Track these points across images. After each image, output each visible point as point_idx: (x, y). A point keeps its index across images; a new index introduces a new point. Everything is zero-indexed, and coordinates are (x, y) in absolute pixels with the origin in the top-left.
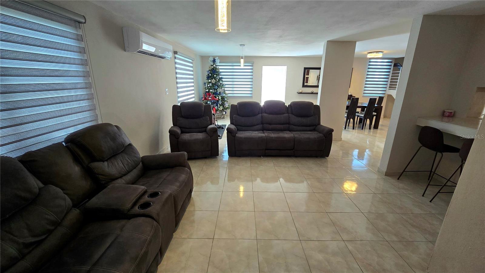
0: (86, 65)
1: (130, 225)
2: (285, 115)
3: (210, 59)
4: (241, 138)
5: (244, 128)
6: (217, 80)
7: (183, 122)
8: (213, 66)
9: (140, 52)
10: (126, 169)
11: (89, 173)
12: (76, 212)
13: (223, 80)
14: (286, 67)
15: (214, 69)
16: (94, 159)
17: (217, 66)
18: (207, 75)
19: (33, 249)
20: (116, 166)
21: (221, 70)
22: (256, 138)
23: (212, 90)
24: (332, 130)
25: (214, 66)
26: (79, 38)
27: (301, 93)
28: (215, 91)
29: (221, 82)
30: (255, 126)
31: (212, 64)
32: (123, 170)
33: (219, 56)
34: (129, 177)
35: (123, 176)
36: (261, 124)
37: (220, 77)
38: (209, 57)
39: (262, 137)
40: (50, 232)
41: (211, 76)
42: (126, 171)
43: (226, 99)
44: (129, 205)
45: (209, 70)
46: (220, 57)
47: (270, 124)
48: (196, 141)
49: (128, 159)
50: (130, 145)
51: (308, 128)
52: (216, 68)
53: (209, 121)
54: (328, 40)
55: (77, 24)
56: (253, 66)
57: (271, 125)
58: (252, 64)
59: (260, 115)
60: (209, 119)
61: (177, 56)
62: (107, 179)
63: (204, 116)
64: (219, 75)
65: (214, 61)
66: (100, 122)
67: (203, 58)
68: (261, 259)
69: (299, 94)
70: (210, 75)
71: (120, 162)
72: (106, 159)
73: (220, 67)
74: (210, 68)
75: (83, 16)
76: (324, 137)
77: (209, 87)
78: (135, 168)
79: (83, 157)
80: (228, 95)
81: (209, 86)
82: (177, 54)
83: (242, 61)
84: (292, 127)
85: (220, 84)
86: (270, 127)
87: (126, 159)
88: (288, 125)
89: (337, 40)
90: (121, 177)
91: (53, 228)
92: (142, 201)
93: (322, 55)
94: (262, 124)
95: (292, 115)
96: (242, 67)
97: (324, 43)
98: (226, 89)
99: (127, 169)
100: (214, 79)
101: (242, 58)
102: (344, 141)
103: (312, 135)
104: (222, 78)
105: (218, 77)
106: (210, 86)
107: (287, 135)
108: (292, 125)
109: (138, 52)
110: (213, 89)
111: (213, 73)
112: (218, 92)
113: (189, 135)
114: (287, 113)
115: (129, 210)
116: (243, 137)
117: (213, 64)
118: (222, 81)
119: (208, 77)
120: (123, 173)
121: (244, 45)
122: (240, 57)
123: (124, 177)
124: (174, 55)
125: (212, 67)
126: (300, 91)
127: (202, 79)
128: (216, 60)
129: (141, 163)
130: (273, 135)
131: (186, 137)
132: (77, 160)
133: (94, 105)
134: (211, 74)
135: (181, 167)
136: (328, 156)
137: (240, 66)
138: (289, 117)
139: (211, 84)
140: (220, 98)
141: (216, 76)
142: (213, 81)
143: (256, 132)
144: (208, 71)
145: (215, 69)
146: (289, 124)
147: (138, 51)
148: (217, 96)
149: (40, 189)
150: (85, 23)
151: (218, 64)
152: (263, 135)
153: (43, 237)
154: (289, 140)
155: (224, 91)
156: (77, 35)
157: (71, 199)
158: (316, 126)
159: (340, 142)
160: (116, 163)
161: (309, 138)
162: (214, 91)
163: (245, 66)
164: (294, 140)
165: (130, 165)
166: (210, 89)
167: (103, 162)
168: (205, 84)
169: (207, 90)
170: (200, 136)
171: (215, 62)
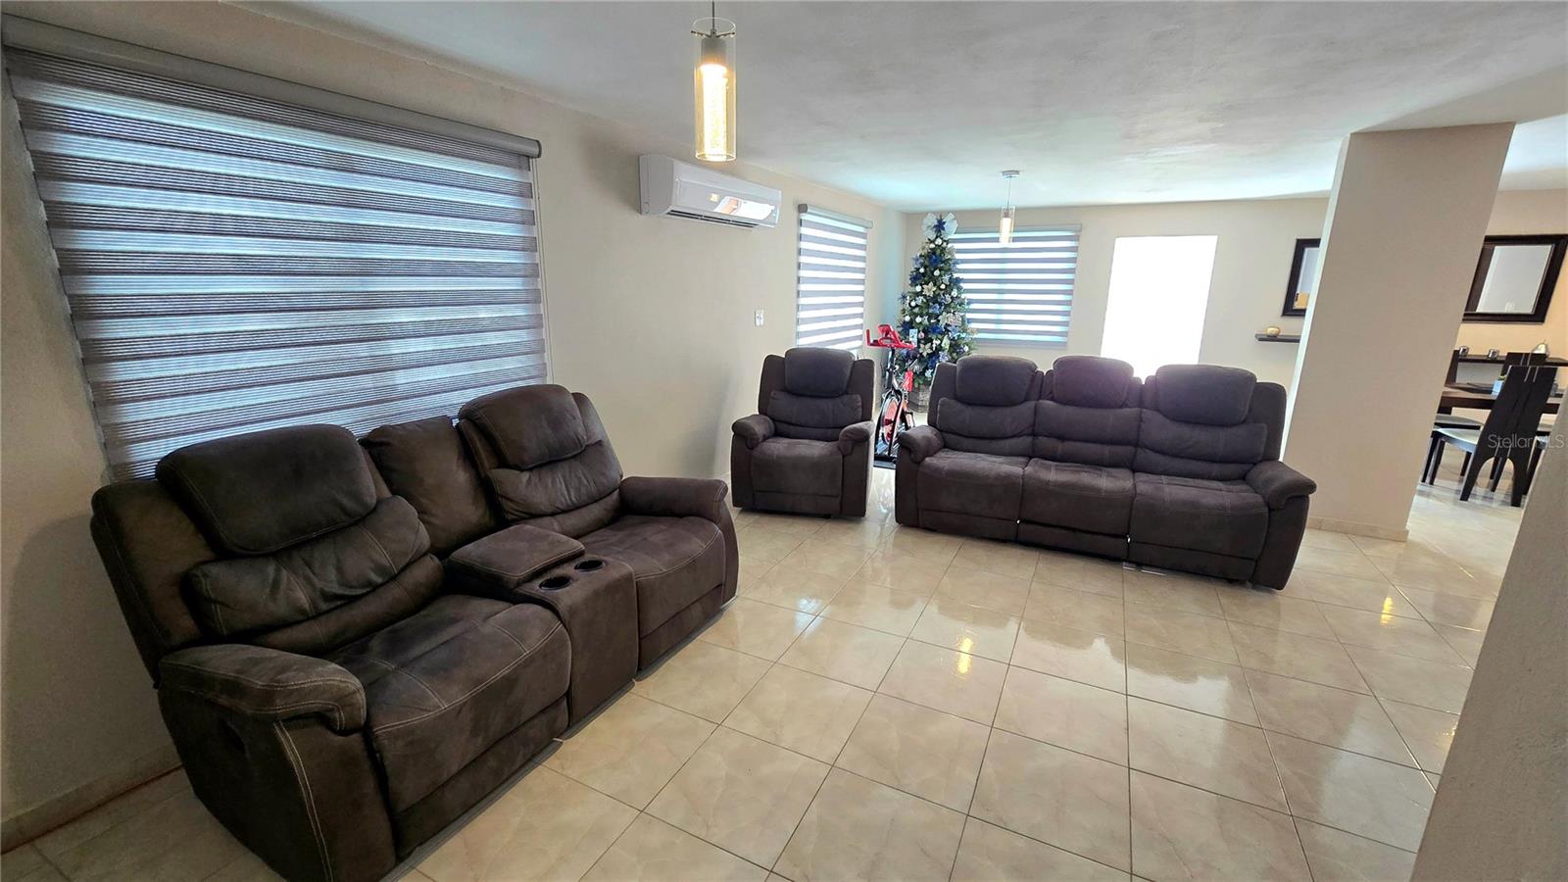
0: (531, 251)
1: (506, 612)
2: (1126, 411)
3: (925, 221)
4: (937, 470)
5: (966, 442)
6: (943, 287)
7: (785, 404)
8: (933, 242)
9: (674, 213)
10: (571, 499)
11: (486, 490)
12: (431, 564)
13: (964, 286)
14: (1214, 239)
15: (934, 253)
16: (503, 463)
17: (947, 242)
18: (913, 269)
19: (337, 608)
20: (546, 487)
21: (958, 256)
22: (988, 477)
23: (921, 317)
24: (1311, 487)
25: (939, 241)
26: (525, 192)
27: (1273, 338)
28: (932, 321)
29: (955, 293)
30: (1006, 438)
31: (932, 236)
32: (563, 500)
33: (954, 212)
34: (575, 520)
35: (559, 513)
36: (1029, 435)
37: (955, 275)
38: (925, 214)
39: (1008, 477)
40: (375, 588)
41: (923, 275)
42: (569, 502)
43: (966, 349)
44: (522, 572)
45: (921, 256)
46: (960, 214)
47: (1062, 438)
48: (799, 464)
49: (581, 476)
50: (600, 445)
51: (1216, 469)
52: (943, 249)
53: (860, 409)
54: (1352, 131)
55: (523, 158)
56: (1078, 240)
57: (1066, 443)
58: (1075, 231)
59: (1031, 404)
60: (860, 404)
61: (805, 217)
62: (517, 511)
63: (847, 394)
64: (949, 270)
65: (940, 227)
66: (549, 382)
67: (911, 217)
68: (812, 816)
69: (1261, 340)
70: (922, 270)
71: (559, 478)
72: (530, 466)
73: (957, 246)
74: (923, 248)
75: (538, 141)
76: (1266, 510)
77: (914, 308)
78: (596, 501)
79: (483, 455)
80: (976, 336)
81: (913, 304)
82: (806, 212)
83: (1006, 224)
84: (1144, 456)
85: (952, 298)
86: (1061, 447)
87: (576, 476)
88: (1130, 449)
89: (1395, 127)
90: (553, 514)
91: (379, 580)
92: (558, 572)
93: (1330, 191)
94: (1034, 434)
95: (1155, 413)
96: (1004, 243)
97: (1340, 143)
98: (969, 316)
99: (574, 499)
100: (931, 284)
101: (1006, 215)
102: (1414, 545)
103: (1215, 495)
104: (958, 280)
105: (946, 278)
106: (917, 306)
107: (1107, 482)
108: (1148, 451)
109: (669, 213)
110: (927, 314)
111: (933, 265)
112: (942, 324)
113: (789, 443)
114: (1139, 407)
115: (519, 584)
116: (946, 468)
117: (937, 237)
118: (959, 289)
119: (916, 278)
120: (560, 507)
121: (1017, 172)
122: (999, 210)
123: (560, 517)
124: (799, 216)
125: (932, 246)
126: (1271, 331)
127: (898, 281)
128: (944, 223)
129: (616, 493)
130: (1054, 474)
131: (779, 447)
132: (468, 456)
133: (541, 342)
134: (925, 268)
135: (698, 519)
136: (1280, 587)
137: (997, 240)
138: (1141, 420)
139: (921, 298)
140: (946, 343)
141: (940, 275)
142: (930, 289)
143: (1001, 459)
144: (917, 260)
145: (938, 252)
146: (1137, 444)
147: (669, 210)
148: (934, 337)
149: (379, 502)
150: (539, 156)
151: (949, 237)
152: (1017, 470)
153: (359, 592)
154: (1108, 500)
155: (963, 321)
156: (521, 184)
157: (432, 536)
158: (1255, 464)
159: (1391, 549)
160: (550, 481)
161: (1194, 505)
162: (929, 320)
163: (1015, 240)
164: (1129, 502)
165: (583, 490)
166: (916, 315)
167: (522, 471)
168: (904, 297)
169: (907, 319)
170: (814, 449)
171: (943, 229)
